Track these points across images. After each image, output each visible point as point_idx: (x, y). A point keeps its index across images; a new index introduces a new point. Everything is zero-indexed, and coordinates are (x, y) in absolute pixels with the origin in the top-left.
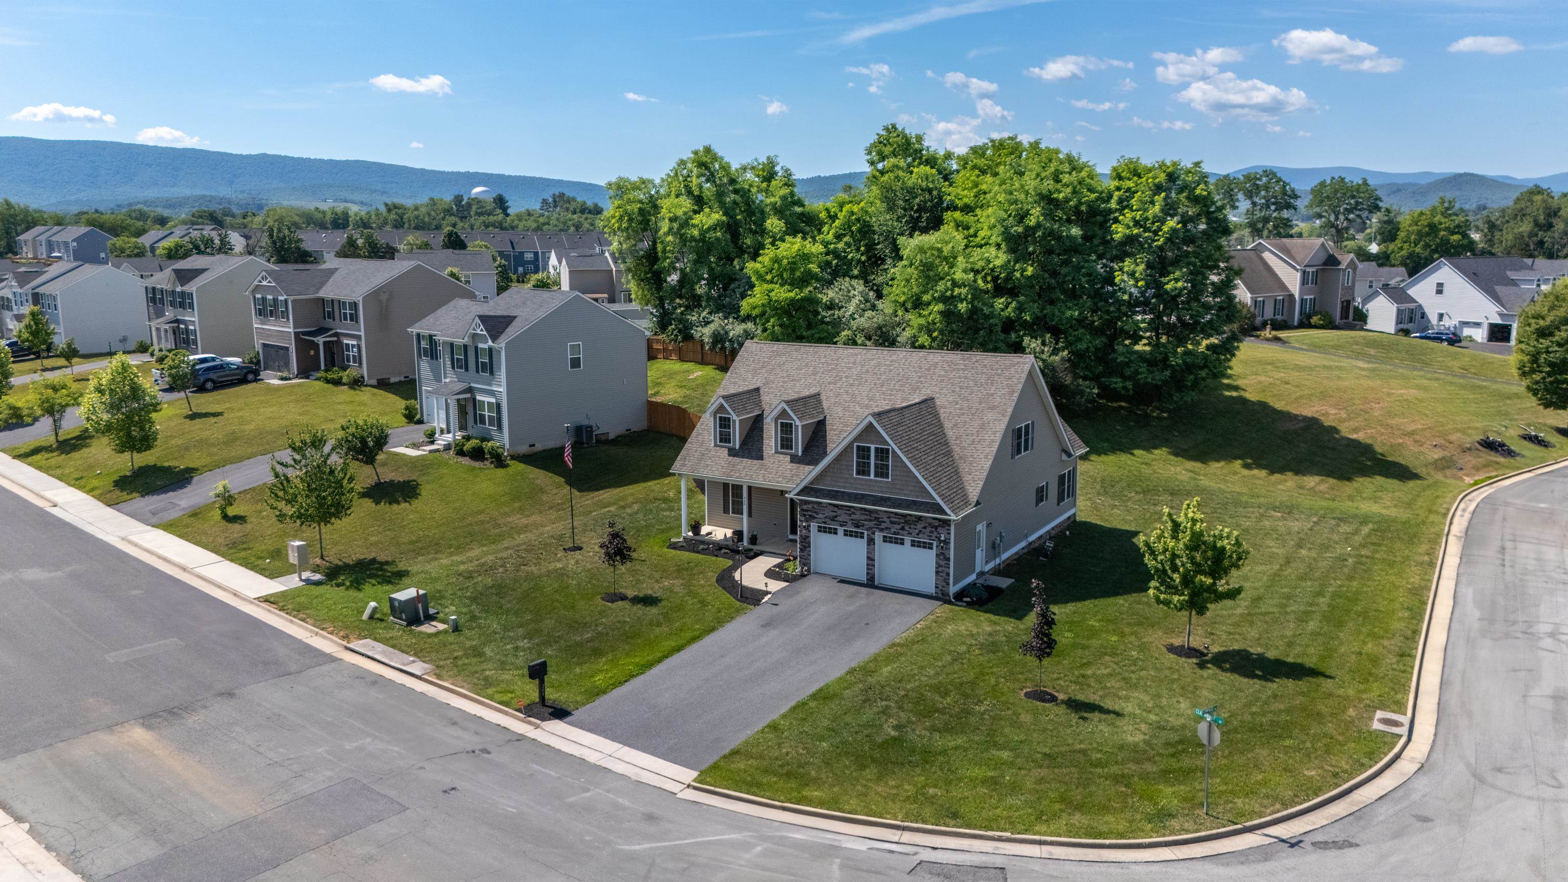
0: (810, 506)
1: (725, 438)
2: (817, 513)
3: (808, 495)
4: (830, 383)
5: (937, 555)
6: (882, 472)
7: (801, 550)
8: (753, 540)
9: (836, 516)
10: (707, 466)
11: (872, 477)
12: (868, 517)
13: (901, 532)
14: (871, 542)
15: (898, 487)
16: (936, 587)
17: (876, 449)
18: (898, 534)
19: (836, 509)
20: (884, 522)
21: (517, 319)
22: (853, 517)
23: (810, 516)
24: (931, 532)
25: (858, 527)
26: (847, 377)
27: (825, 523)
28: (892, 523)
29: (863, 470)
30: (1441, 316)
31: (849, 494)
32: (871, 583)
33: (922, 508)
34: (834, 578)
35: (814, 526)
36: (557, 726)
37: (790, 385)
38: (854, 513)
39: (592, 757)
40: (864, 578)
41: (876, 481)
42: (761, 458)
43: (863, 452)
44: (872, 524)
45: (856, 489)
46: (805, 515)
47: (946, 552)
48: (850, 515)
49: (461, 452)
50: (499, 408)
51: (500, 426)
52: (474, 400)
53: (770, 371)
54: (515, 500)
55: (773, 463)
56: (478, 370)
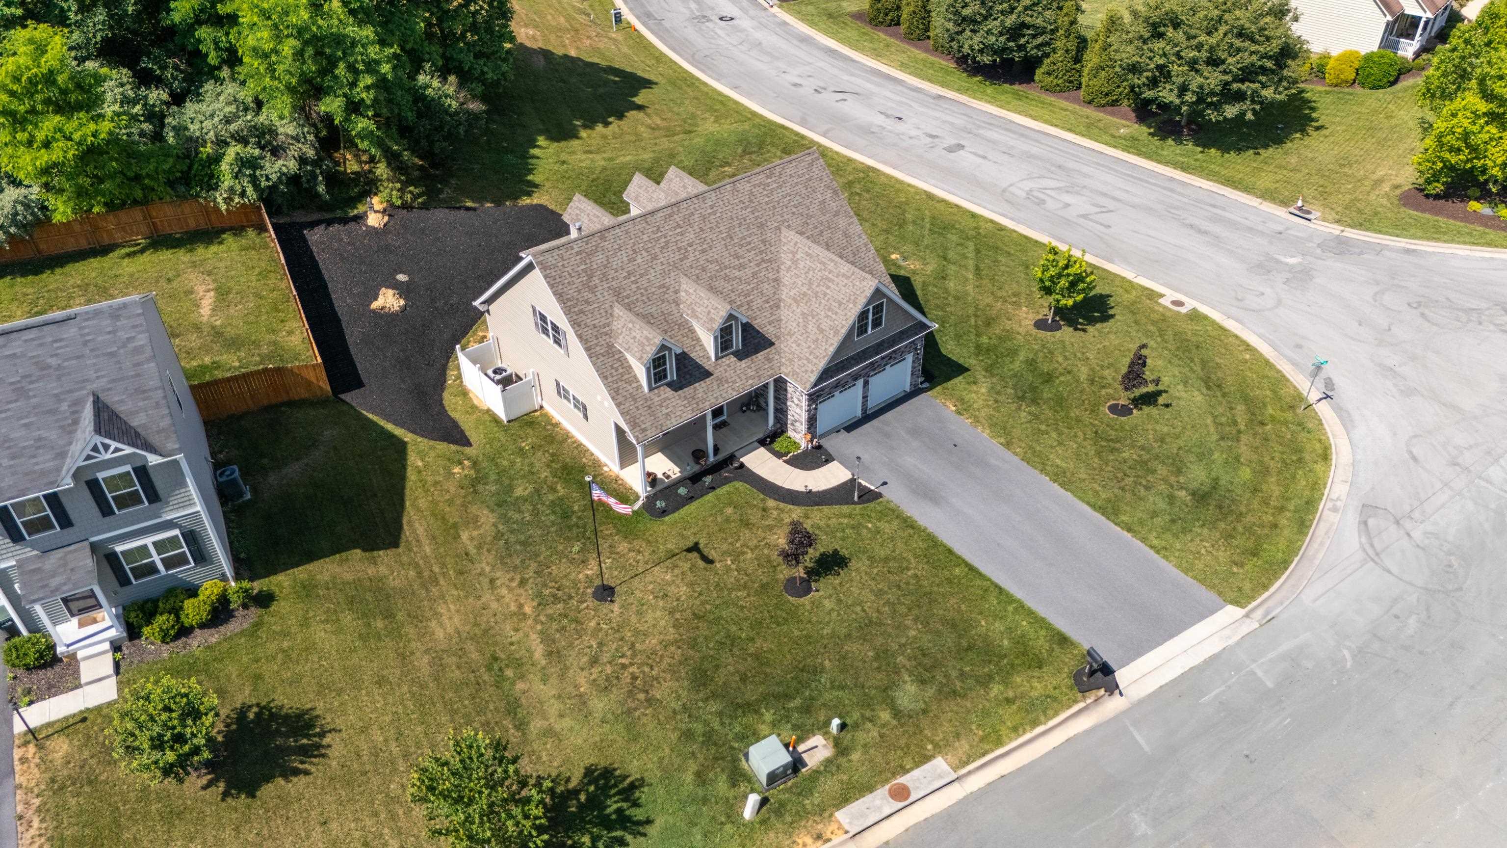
1: (661, 378)
2: (823, 390)
4: (681, 260)
5: (913, 361)
6: (877, 323)
8: (716, 450)
10: (667, 414)
11: (870, 332)
14: (866, 383)
15: (890, 327)
16: (911, 385)
17: (874, 307)
23: (818, 396)
24: (911, 347)
25: (857, 379)
26: (690, 245)
27: (829, 393)
29: (864, 331)
31: (852, 358)
32: (866, 417)
34: (837, 430)
35: (819, 401)
37: (643, 281)
40: (859, 416)
41: (873, 334)
42: (708, 374)
43: (865, 317)
44: (867, 373)
45: (856, 349)
47: (920, 355)
49: (184, 632)
50: (192, 538)
51: (201, 556)
52: (112, 559)
53: (604, 277)
54: (389, 615)
55: (726, 371)
56: (106, 511)
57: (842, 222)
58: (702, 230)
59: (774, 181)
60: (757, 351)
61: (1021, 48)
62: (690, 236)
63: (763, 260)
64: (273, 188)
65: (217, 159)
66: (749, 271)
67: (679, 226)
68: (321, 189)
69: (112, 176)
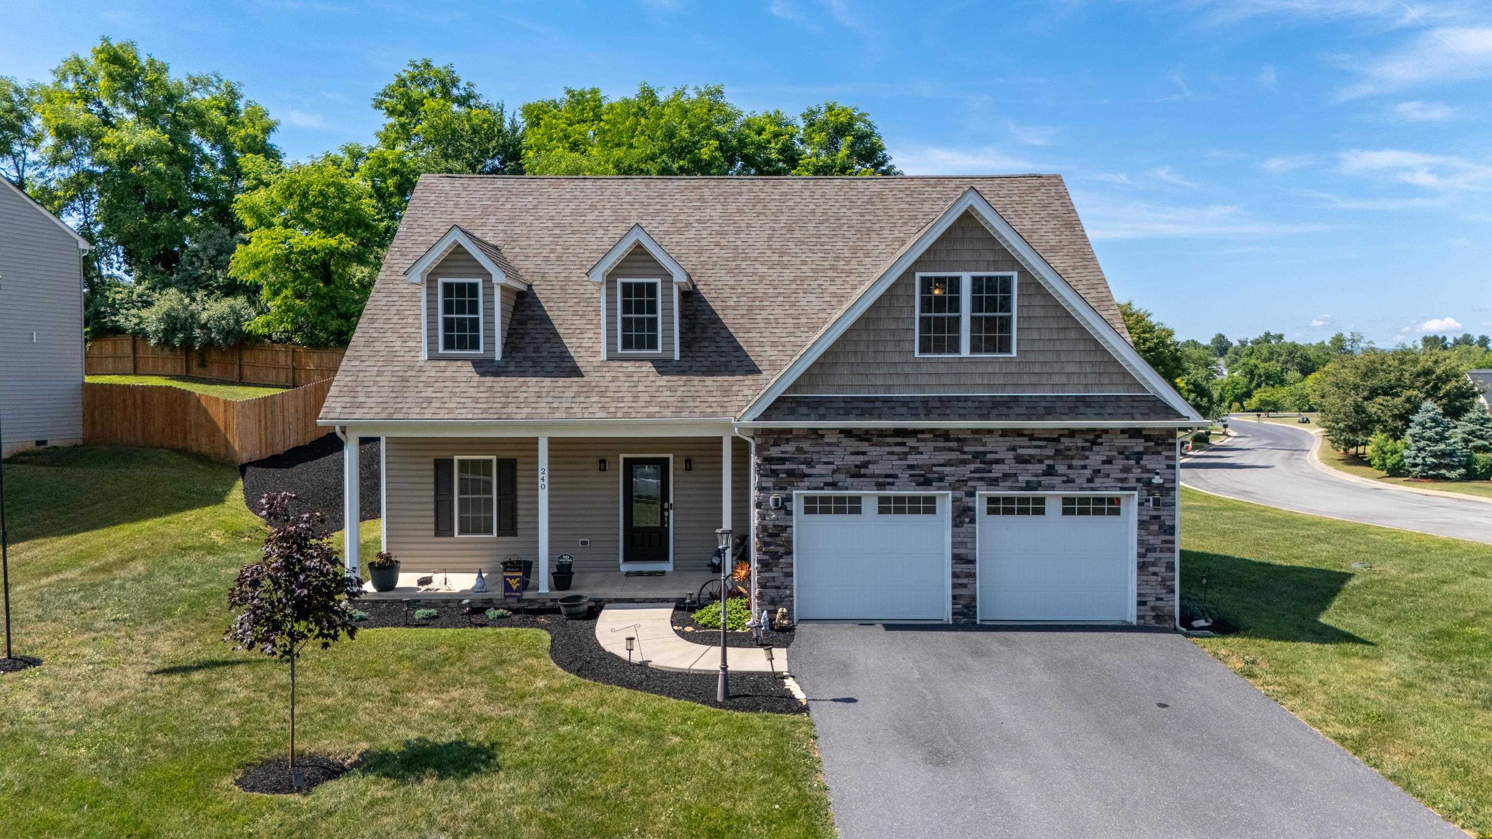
0: (790, 448)
1: (461, 339)
2: (809, 463)
3: (792, 414)
4: (667, 233)
5: (1142, 524)
6: (989, 337)
7: (765, 566)
8: (563, 577)
9: (865, 465)
10: (428, 400)
11: (965, 351)
12: (954, 455)
13: (1045, 480)
14: (962, 517)
15: (1037, 369)
16: (1141, 603)
17: (976, 281)
18: (1038, 486)
19: (864, 446)
20: (998, 461)
22: (912, 459)
23: (791, 473)
24: (1126, 470)
25: (926, 483)
27: (834, 485)
28: (1022, 460)
29: (938, 337)
31: (905, 403)
32: (966, 618)
33: (1110, 410)
34: (867, 623)
35: (798, 494)
38: (914, 450)
41: (976, 362)
42: (575, 372)
43: (941, 293)
44: (965, 471)
45: (920, 387)
46: (774, 473)
47: (1164, 513)
48: (904, 456)
55: (614, 379)
58: (740, 211)
59: (938, 192)
60: (709, 372)
63: (834, 268)
66: (788, 275)
67: (702, 199)
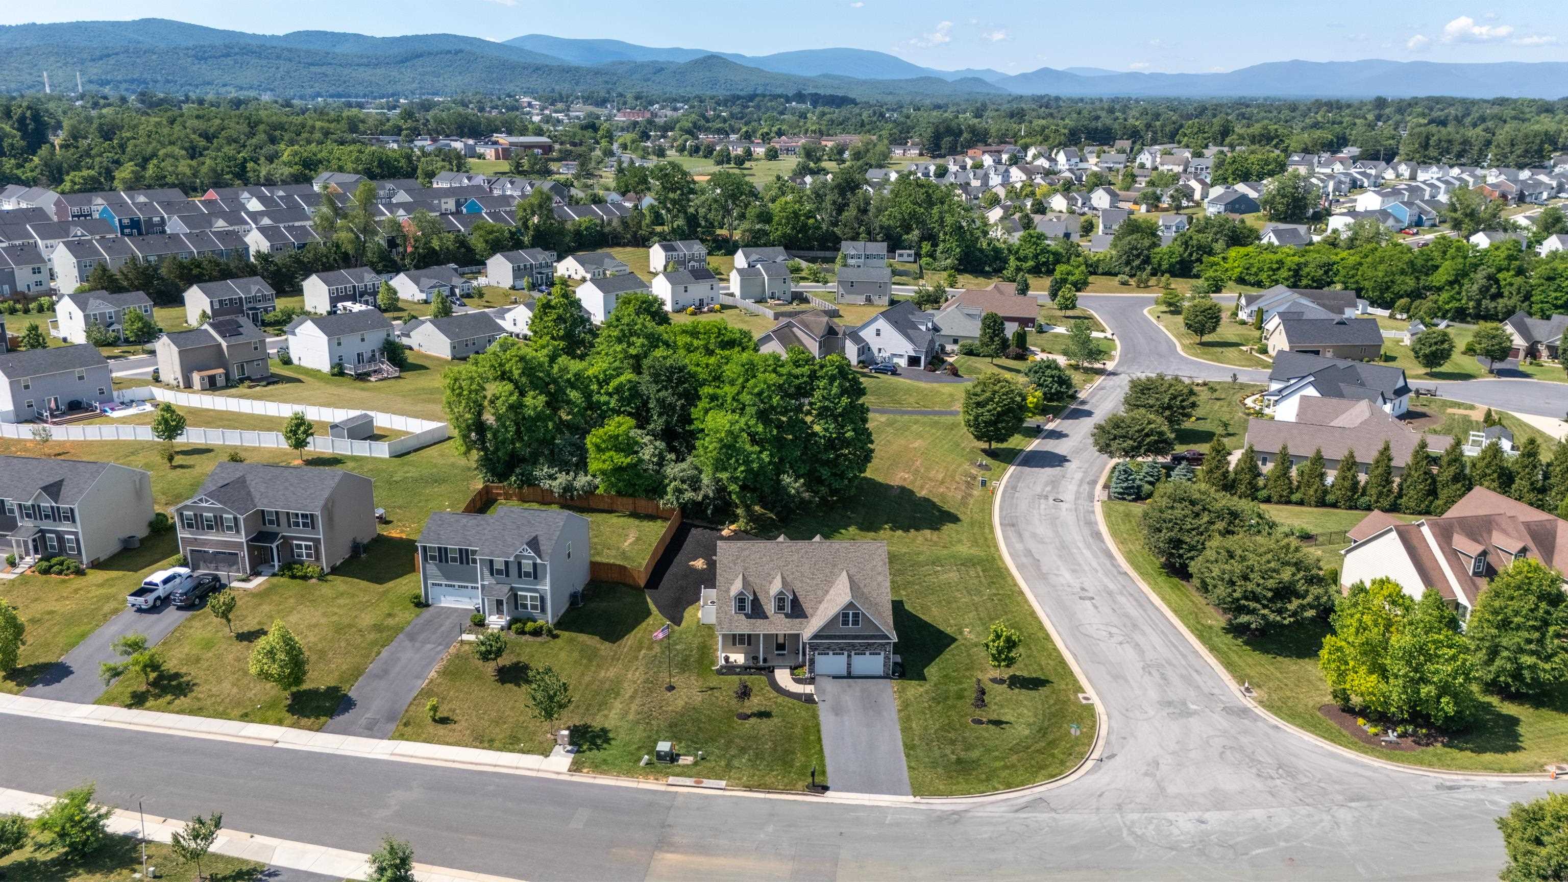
0: (815, 644)
1: (741, 608)
2: (819, 647)
3: (816, 639)
4: (784, 566)
5: (884, 658)
6: (856, 622)
7: (810, 665)
8: (765, 660)
9: (830, 647)
11: (850, 626)
12: (847, 645)
13: (865, 650)
14: (849, 656)
15: (865, 629)
16: (884, 672)
17: (853, 614)
18: (863, 651)
19: (831, 644)
20: (856, 646)
21: (540, 538)
22: (839, 646)
23: (815, 649)
25: (842, 650)
26: (792, 561)
27: (824, 651)
28: (860, 646)
29: (845, 623)
30: (880, 350)
31: (837, 636)
32: (849, 676)
33: (878, 637)
34: (830, 676)
35: (817, 653)
36: (828, 793)
37: (760, 569)
38: (840, 644)
39: (867, 803)
40: (845, 673)
41: (852, 628)
42: (767, 617)
43: (846, 615)
44: (849, 648)
45: (841, 633)
46: (812, 649)
47: (889, 656)
49: (522, 632)
50: (543, 599)
51: (543, 610)
52: (516, 595)
53: (744, 561)
54: (590, 660)
55: (775, 620)
56: (520, 576)
57: (880, 578)
58: (802, 557)
59: (854, 549)
60: (797, 617)
61: (1181, 556)
62: (795, 557)
63: (825, 580)
64: (686, 504)
65: (668, 485)
66: (815, 582)
67: (792, 552)
68: (709, 512)
69: (624, 481)
